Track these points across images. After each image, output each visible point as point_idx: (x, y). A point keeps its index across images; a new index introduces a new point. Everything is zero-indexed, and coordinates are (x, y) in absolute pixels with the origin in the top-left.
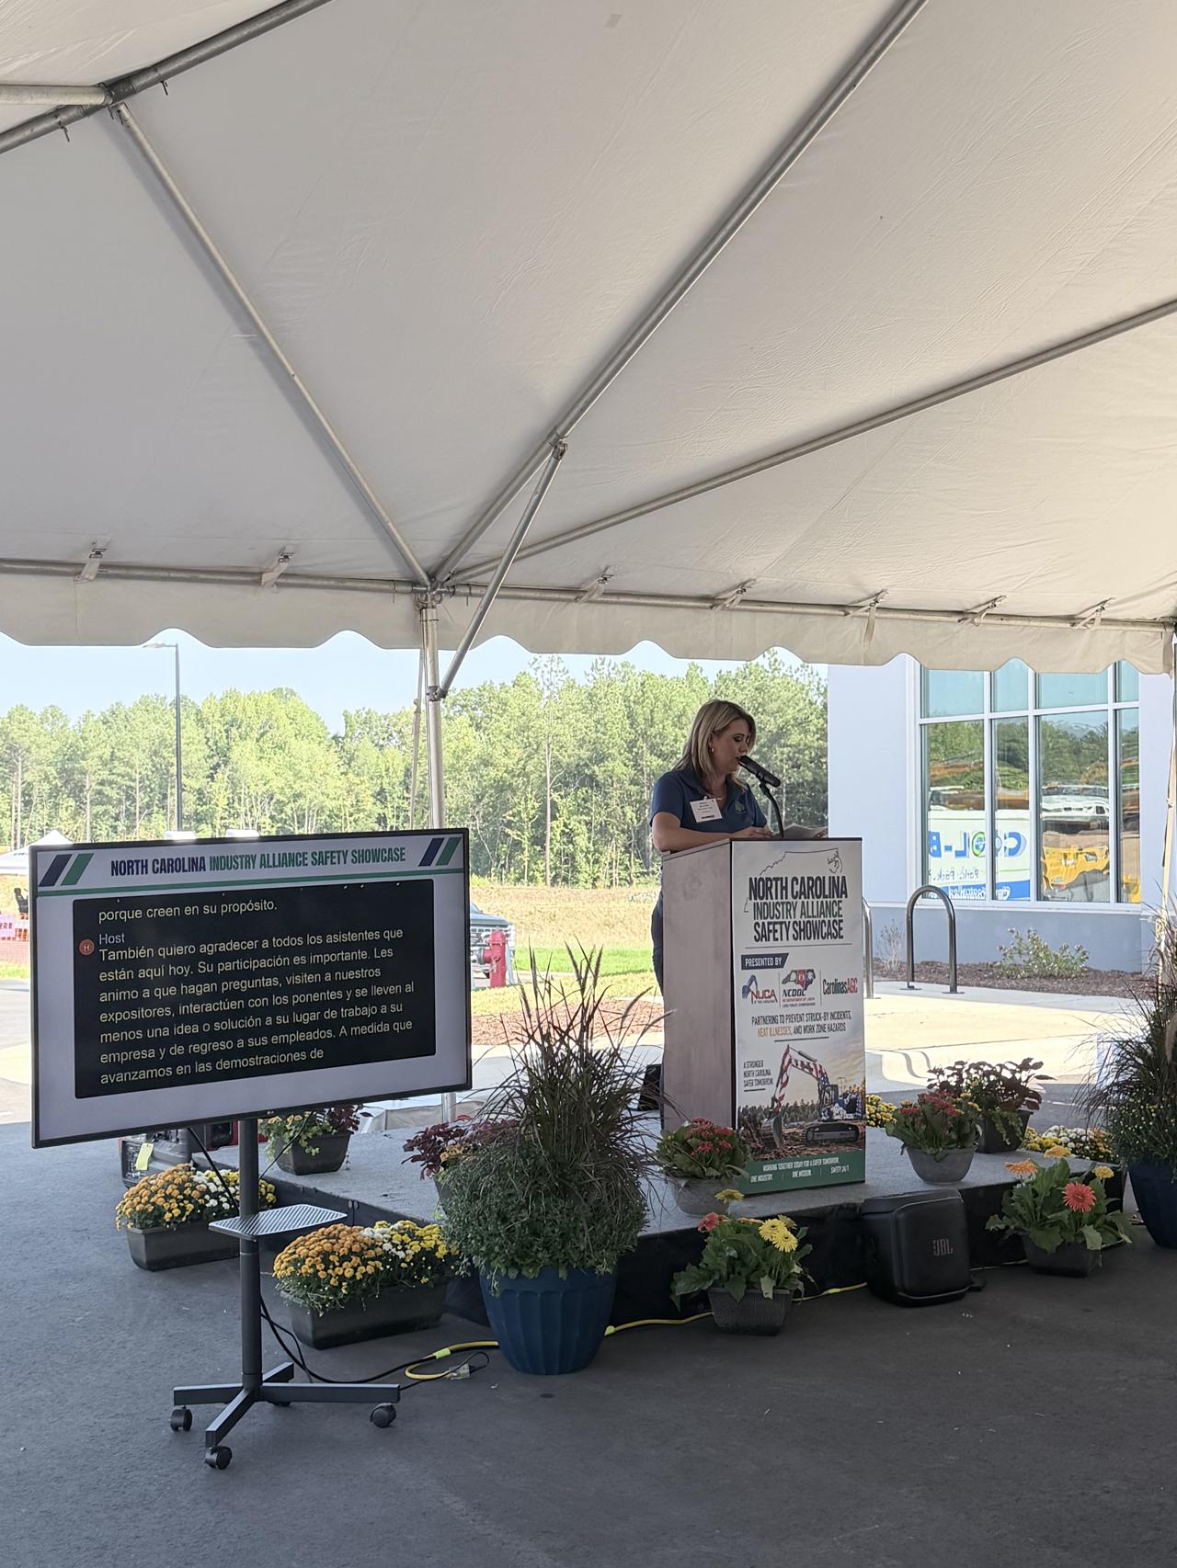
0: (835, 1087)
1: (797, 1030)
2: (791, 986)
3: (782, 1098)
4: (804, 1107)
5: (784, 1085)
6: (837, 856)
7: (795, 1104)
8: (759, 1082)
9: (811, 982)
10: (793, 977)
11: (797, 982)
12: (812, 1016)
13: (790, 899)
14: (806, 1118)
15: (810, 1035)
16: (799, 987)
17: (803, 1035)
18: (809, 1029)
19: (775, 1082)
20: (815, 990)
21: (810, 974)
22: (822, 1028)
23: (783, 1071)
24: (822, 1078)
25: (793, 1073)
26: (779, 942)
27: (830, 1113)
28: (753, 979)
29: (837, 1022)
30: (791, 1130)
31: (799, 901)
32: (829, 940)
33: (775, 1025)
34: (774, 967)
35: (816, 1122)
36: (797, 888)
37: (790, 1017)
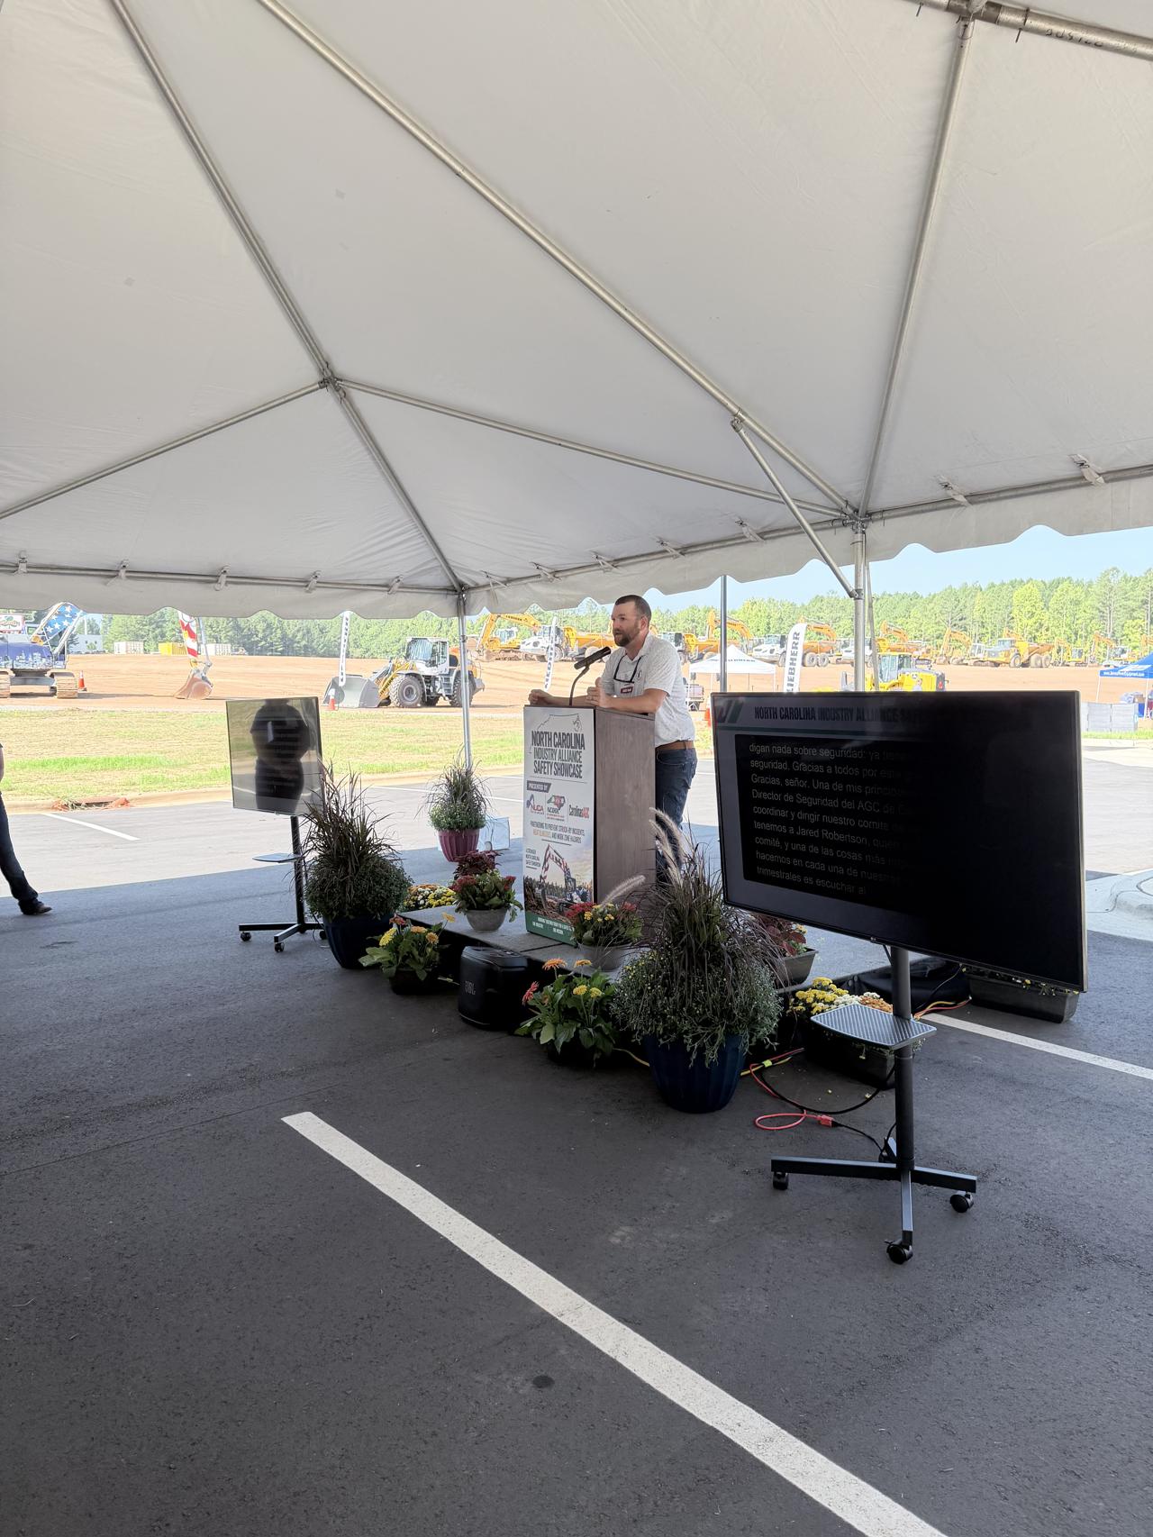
0: (574, 880)
1: (554, 836)
2: (552, 805)
3: (545, 877)
4: (557, 887)
5: (547, 869)
6: (578, 719)
7: (552, 885)
8: (534, 864)
9: (562, 805)
10: (553, 800)
11: (556, 804)
12: (563, 829)
13: (553, 747)
14: (558, 895)
15: (561, 841)
16: (556, 807)
17: (556, 840)
19: (542, 865)
20: (564, 811)
21: (562, 800)
22: (568, 838)
23: (546, 861)
24: (567, 871)
25: (551, 863)
26: (546, 776)
27: (572, 897)
28: (532, 796)
30: (551, 901)
31: (558, 749)
32: (574, 779)
33: (542, 829)
34: (543, 791)
35: (563, 900)
36: (557, 740)
37: (550, 826)
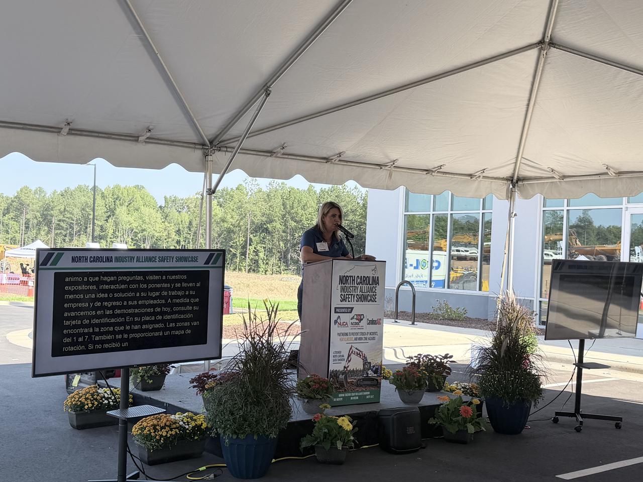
0: (370, 363)
1: (356, 339)
2: (354, 321)
3: (348, 367)
4: (357, 371)
5: (349, 361)
6: (376, 268)
7: (353, 369)
8: (339, 360)
9: (362, 319)
10: (355, 317)
11: (357, 319)
12: (362, 334)
13: (356, 285)
14: (357, 375)
15: (361, 341)
16: (358, 321)
17: (358, 341)
18: (360, 339)
19: (346, 360)
20: (364, 323)
21: (362, 316)
22: (366, 339)
23: (349, 356)
24: (365, 359)
25: (353, 356)
26: (350, 303)
27: (367, 374)
28: (339, 317)
29: (372, 336)
30: (351, 380)
31: (359, 286)
32: (371, 303)
33: (347, 337)
34: (348, 313)
35: (361, 377)
36: (359, 281)
37: (353, 334)
